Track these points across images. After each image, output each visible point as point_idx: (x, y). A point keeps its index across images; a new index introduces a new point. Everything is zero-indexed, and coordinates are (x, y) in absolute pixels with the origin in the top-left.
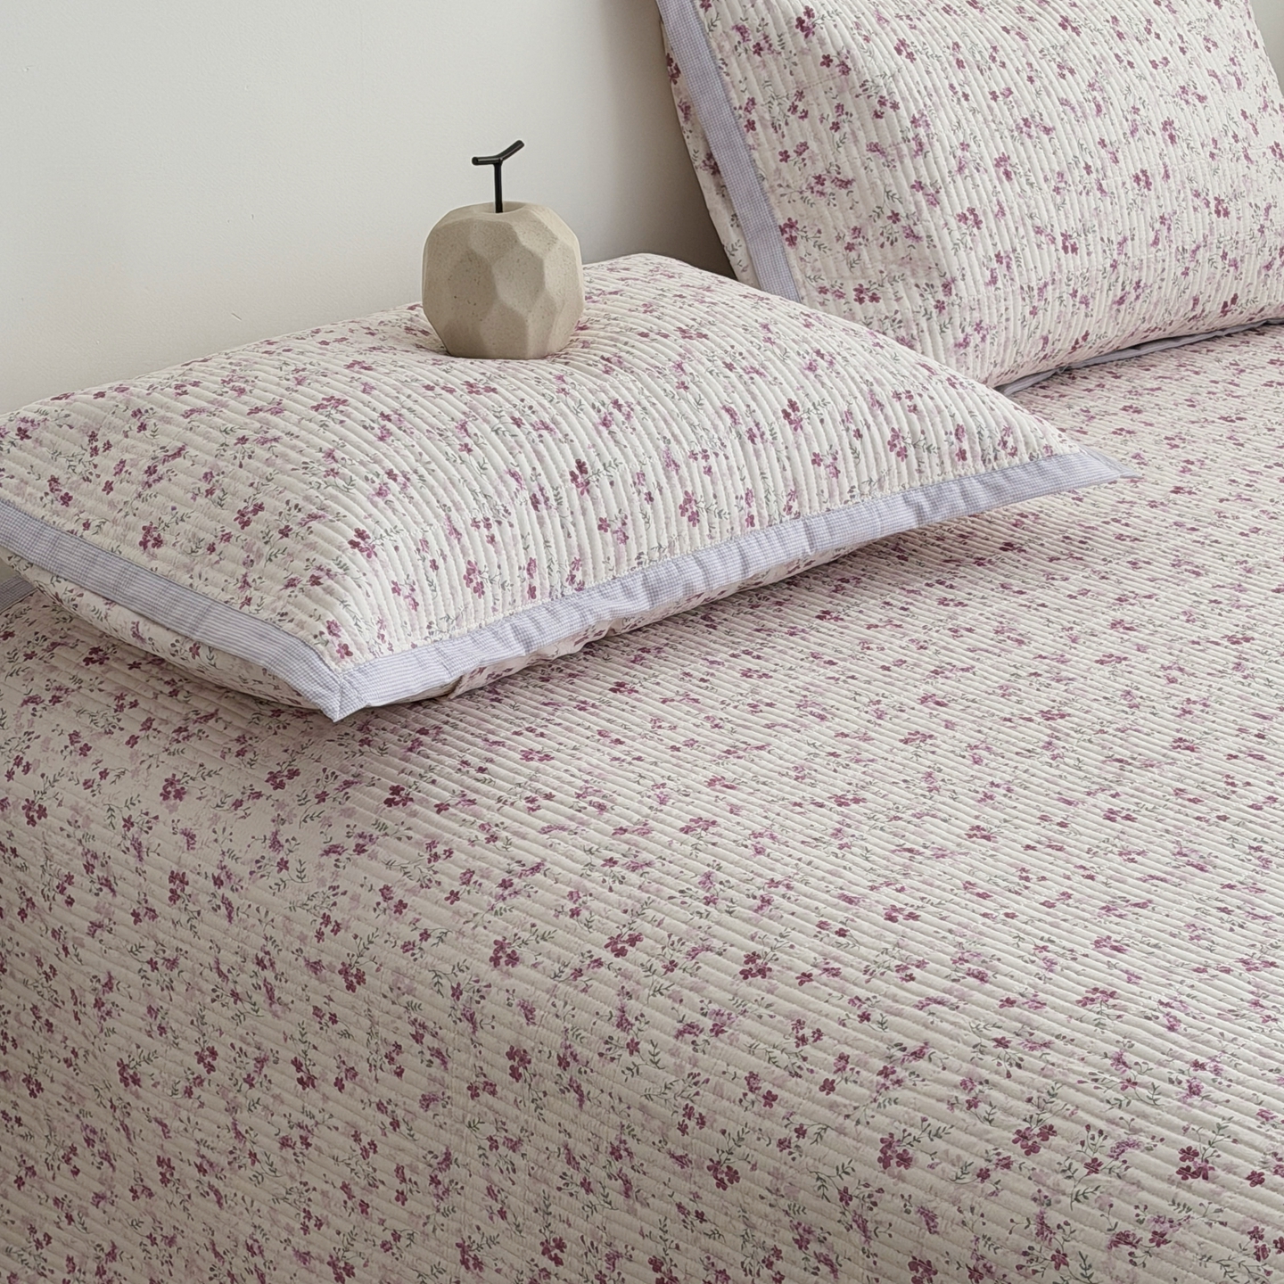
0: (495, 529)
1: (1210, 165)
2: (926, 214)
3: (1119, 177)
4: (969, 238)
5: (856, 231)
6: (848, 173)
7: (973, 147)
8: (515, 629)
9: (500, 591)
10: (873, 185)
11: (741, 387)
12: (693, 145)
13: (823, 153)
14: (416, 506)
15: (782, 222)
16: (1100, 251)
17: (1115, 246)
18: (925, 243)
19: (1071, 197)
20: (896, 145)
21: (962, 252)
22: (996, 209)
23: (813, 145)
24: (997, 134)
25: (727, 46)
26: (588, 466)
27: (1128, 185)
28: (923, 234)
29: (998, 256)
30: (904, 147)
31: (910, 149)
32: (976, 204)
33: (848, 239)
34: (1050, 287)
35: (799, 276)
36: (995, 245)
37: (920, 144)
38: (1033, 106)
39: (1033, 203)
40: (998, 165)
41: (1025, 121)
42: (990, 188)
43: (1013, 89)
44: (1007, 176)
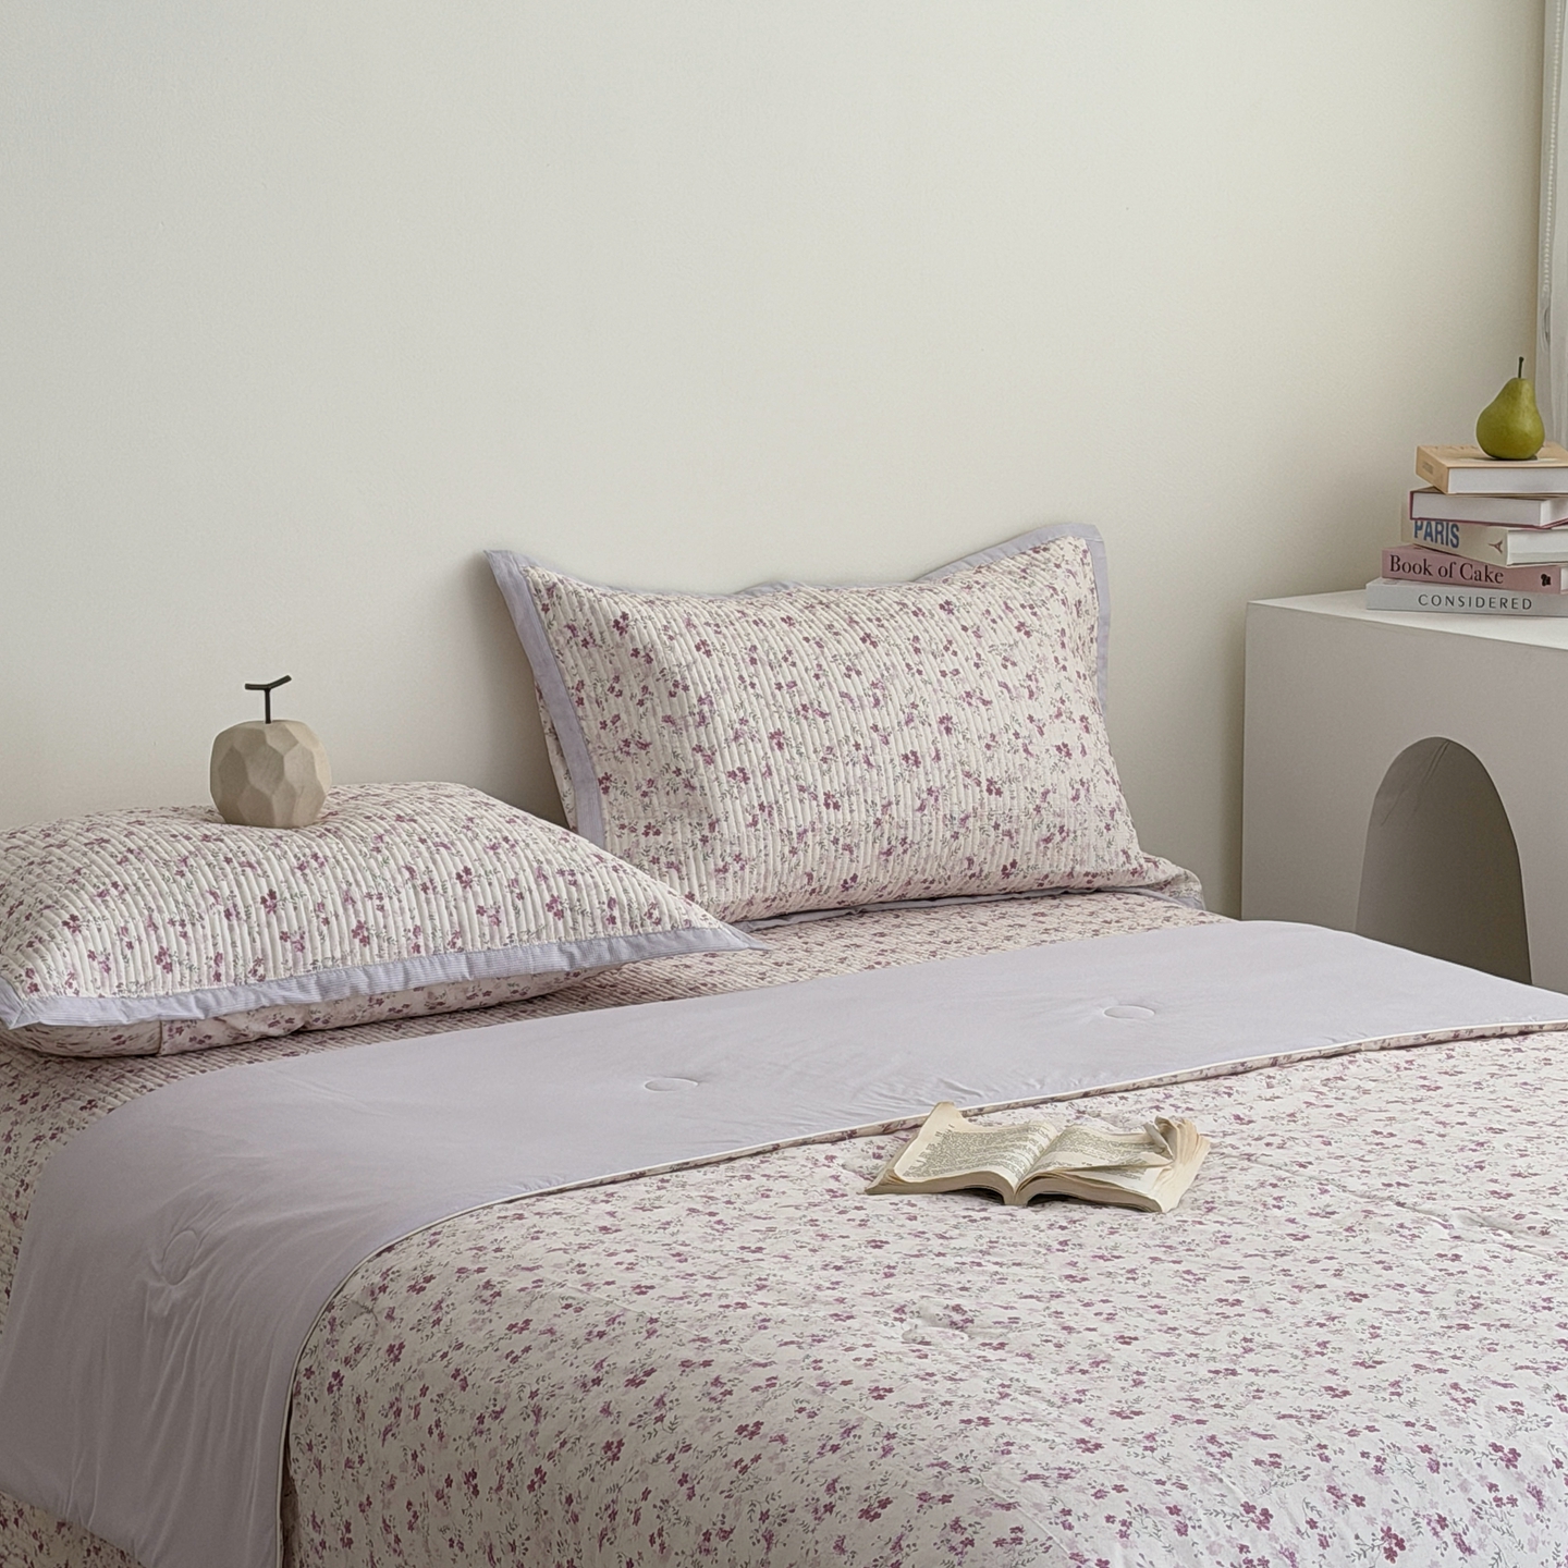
0: (189, 928)
1: (985, 753)
2: (702, 770)
3: (887, 754)
4: (735, 790)
5: (651, 782)
6: (647, 738)
8: (198, 1000)
9: (187, 972)
10: (664, 748)
13: (631, 723)
14: (127, 906)
15: (600, 776)
17: (879, 808)
18: (698, 792)
19: (837, 766)
20: (684, 718)
21: (728, 800)
22: (764, 770)
23: (624, 717)
25: (562, 640)
27: (896, 762)
28: (697, 785)
29: (762, 807)
30: (690, 719)
31: (694, 721)
32: (747, 765)
33: (644, 788)
34: (810, 834)
36: (759, 797)
37: (703, 717)
38: (813, 696)
39: (800, 768)
40: (772, 737)
41: (804, 707)
42: (761, 754)
43: (799, 682)
44: (780, 746)
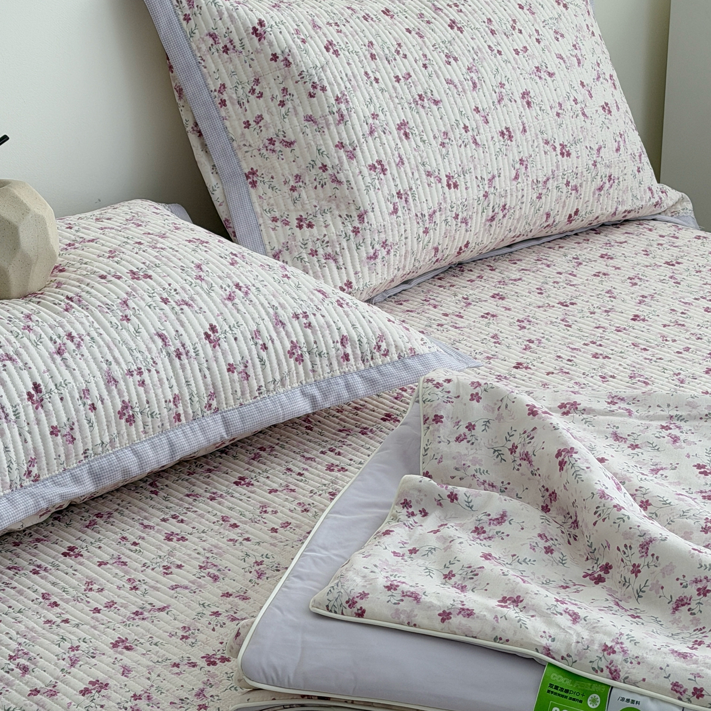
1: (556, 121)
2: (346, 165)
3: (488, 134)
4: (377, 182)
5: (298, 177)
6: (291, 137)
7: (381, 116)
10: (309, 146)
11: (172, 317)
12: (185, 116)
13: (274, 123)
15: (247, 171)
16: (475, 186)
17: (486, 182)
18: (345, 185)
19: (453, 149)
20: (324, 117)
22: (397, 160)
23: (266, 116)
24: (399, 106)
26: (42, 387)
27: (496, 139)
28: (343, 179)
29: (399, 193)
30: (330, 118)
31: (334, 119)
32: (383, 157)
33: (292, 183)
34: (438, 214)
35: (258, 209)
36: (396, 186)
38: (426, 86)
39: (425, 155)
40: (399, 128)
41: (420, 96)
42: (393, 146)
43: (412, 74)
44: (406, 135)
